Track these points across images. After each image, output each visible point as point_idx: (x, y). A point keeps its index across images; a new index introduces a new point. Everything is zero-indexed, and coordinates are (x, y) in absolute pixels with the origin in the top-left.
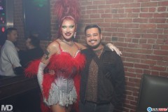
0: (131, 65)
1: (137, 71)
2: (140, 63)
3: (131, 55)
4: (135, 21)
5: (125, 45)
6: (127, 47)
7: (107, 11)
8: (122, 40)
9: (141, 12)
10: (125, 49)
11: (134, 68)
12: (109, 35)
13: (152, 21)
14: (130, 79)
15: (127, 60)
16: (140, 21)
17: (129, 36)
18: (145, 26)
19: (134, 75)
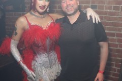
0: (113, 35)
3: (112, 24)
5: (105, 13)
6: (108, 16)
8: (102, 7)
10: (105, 17)
11: (115, 38)
15: (109, 29)
19: (116, 46)
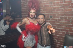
1: (62, 33)
2: (64, 29)
3: (59, 25)
4: (61, 8)
6: (57, 21)
7: (47, 4)
9: (64, 3)
10: (56, 22)
11: (61, 31)
12: (48, 15)
13: (70, 7)
14: (59, 37)
15: (58, 27)
16: (64, 7)
17: (58, 15)
18: (66, 10)
19: (61, 35)
